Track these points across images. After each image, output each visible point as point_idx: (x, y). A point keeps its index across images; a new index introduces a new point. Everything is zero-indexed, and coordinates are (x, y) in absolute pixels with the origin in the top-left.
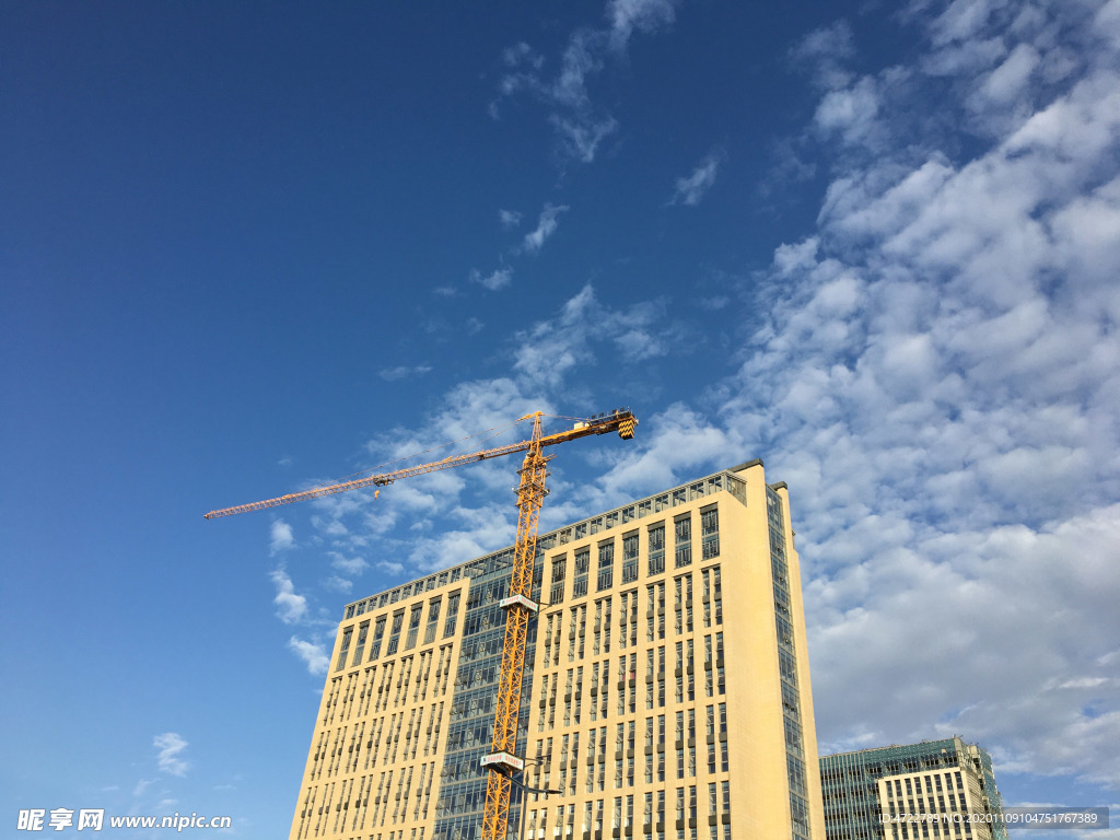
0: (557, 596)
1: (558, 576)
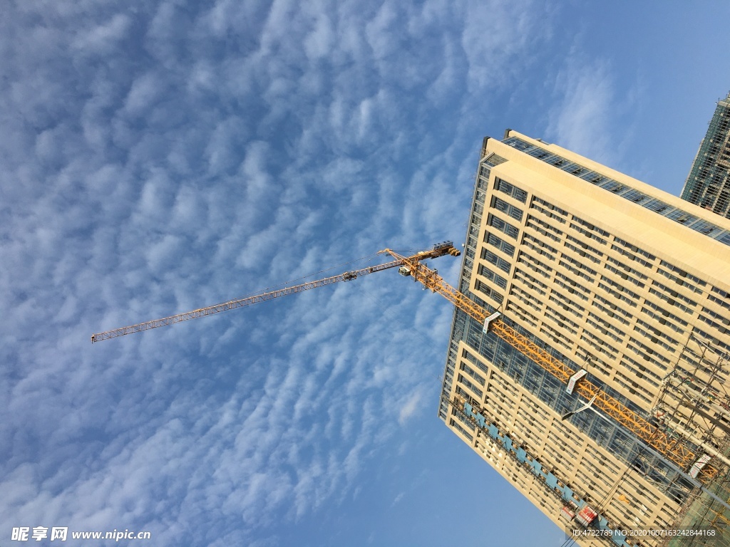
0: (499, 298)
1: (488, 291)
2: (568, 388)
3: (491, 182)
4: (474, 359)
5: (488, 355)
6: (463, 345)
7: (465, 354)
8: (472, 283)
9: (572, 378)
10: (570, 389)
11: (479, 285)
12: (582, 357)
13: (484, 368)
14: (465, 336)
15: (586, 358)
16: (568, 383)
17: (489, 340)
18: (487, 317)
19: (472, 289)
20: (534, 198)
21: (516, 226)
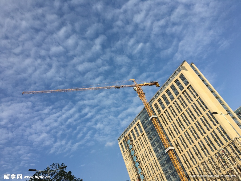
0: (159, 112)
1: (157, 108)
2: (166, 150)
3: (179, 74)
4: (140, 127)
5: (145, 128)
6: (139, 121)
7: (138, 124)
8: (154, 103)
9: (169, 148)
10: (166, 151)
11: (156, 105)
12: (175, 144)
13: (141, 131)
14: (141, 119)
15: (177, 144)
16: (167, 149)
17: (148, 123)
18: (153, 115)
19: (153, 105)
20: (190, 86)
21: (179, 92)
